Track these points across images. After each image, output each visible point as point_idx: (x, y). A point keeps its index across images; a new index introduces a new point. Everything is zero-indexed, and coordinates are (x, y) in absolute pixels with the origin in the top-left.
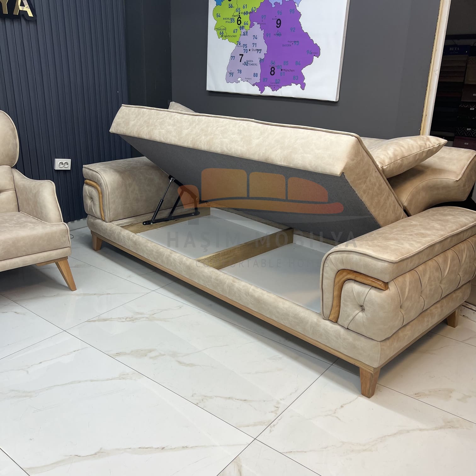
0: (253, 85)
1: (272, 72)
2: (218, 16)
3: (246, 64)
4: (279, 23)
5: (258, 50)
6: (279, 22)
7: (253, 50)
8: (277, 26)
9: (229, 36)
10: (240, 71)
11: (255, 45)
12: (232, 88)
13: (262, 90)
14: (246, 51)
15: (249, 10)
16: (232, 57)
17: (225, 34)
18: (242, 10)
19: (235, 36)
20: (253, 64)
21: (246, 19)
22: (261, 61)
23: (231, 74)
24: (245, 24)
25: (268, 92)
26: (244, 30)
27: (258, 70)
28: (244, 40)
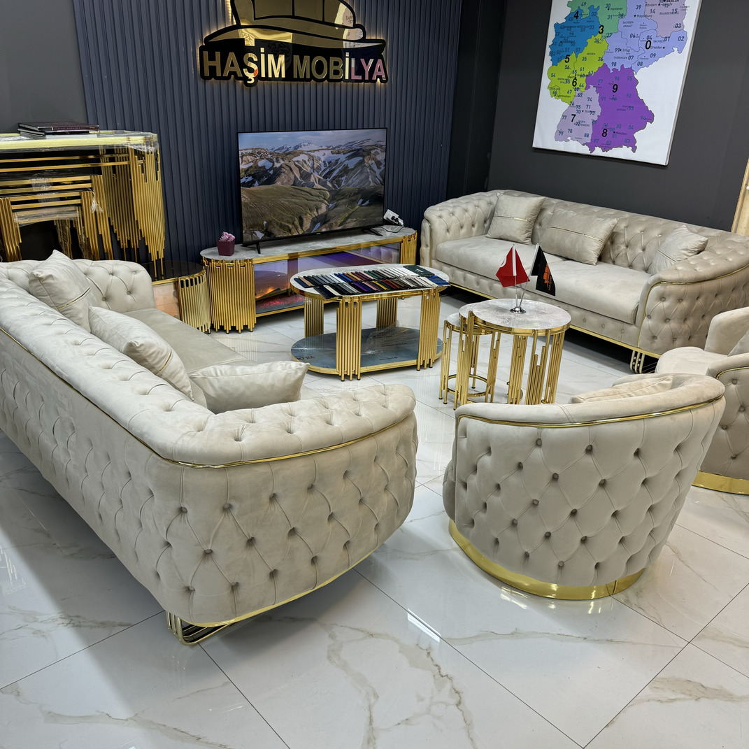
0: (583, 145)
1: (605, 133)
2: (553, 75)
3: (578, 124)
5: (591, 112)
6: (615, 87)
7: (586, 111)
8: (613, 91)
9: (563, 96)
10: (571, 131)
11: (589, 107)
12: (561, 146)
13: (592, 149)
14: (579, 112)
15: (586, 73)
16: (564, 116)
17: (558, 94)
18: (579, 73)
19: (569, 97)
20: (585, 125)
21: (582, 81)
22: (594, 122)
23: (561, 133)
24: (580, 86)
25: (598, 152)
26: (579, 92)
27: (590, 130)
28: (578, 101)
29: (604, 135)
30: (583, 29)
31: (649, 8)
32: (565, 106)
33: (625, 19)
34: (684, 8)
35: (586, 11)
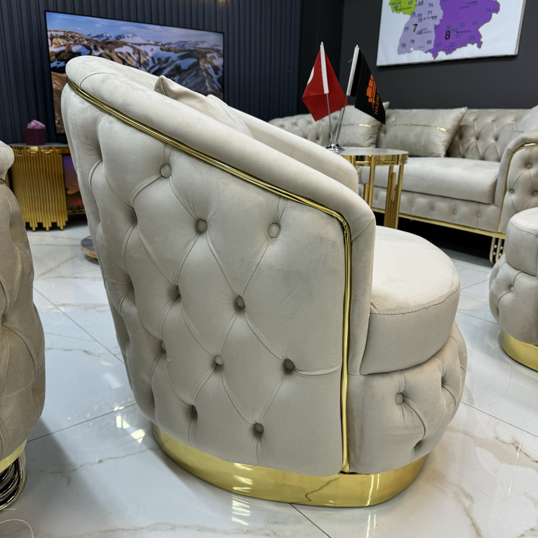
0: (426, 52)
1: (448, 36)
3: (420, 33)
5: (433, 17)
7: (428, 18)
9: (404, 9)
10: (413, 41)
11: (430, 13)
12: (404, 59)
13: (435, 55)
14: (420, 20)
16: (406, 29)
17: (399, 7)
19: (410, 8)
20: (427, 32)
22: (436, 27)
23: (404, 45)
25: (442, 56)
27: (432, 36)
28: (419, 10)
29: (448, 37)
32: (407, 18)
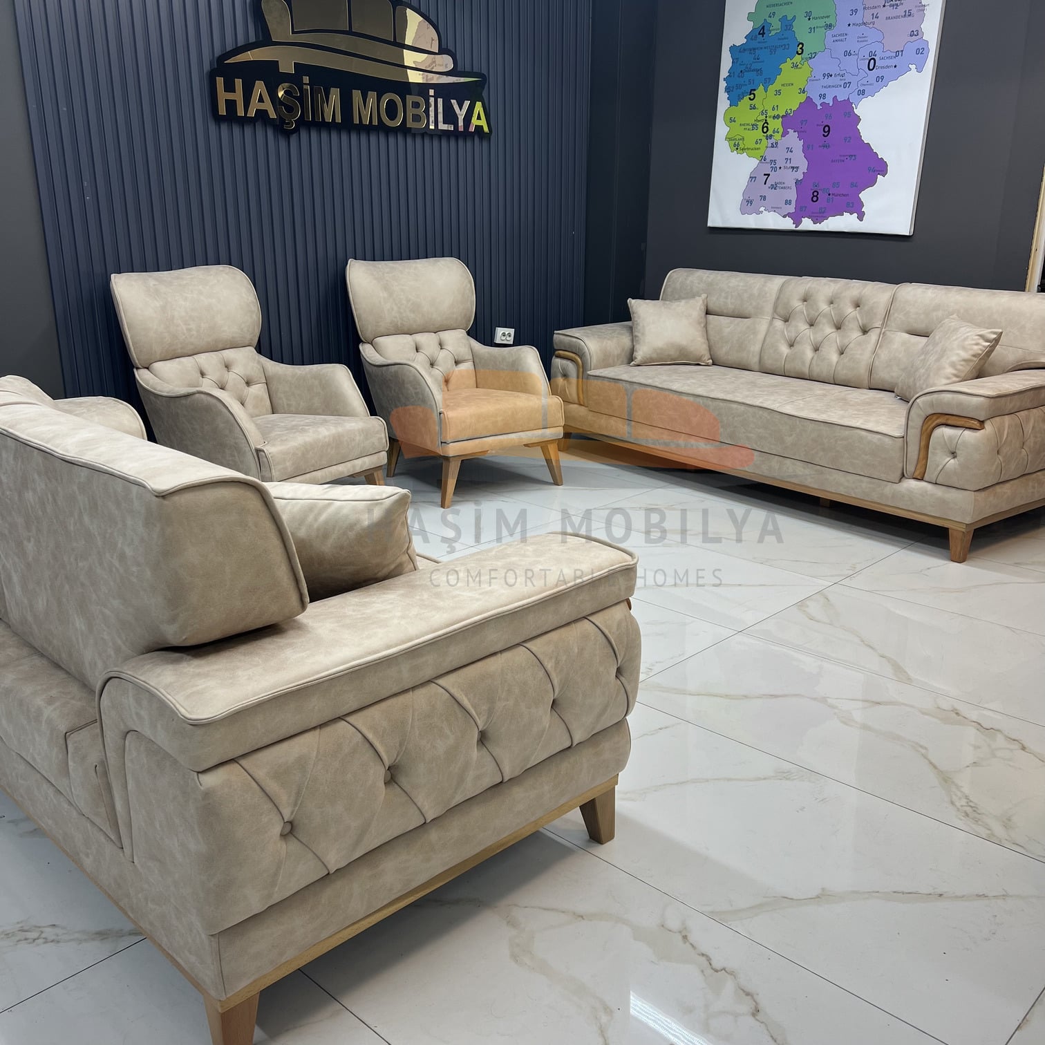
0: (784, 217)
1: (815, 197)
2: (732, 120)
3: (774, 187)
4: (827, 130)
5: (793, 168)
7: (785, 168)
8: (824, 135)
9: (748, 149)
10: (764, 198)
11: (789, 161)
12: (750, 222)
13: (797, 222)
14: (774, 169)
15: (782, 113)
16: (752, 178)
17: (742, 146)
18: (771, 113)
19: (758, 149)
20: (785, 188)
21: (775, 125)
22: (798, 182)
23: (750, 202)
24: (774, 132)
25: (807, 224)
26: (773, 140)
27: (792, 195)
28: (771, 154)
30: (773, 50)
31: (868, 13)
33: (834, 31)
34: (922, 8)
35: (776, 24)
